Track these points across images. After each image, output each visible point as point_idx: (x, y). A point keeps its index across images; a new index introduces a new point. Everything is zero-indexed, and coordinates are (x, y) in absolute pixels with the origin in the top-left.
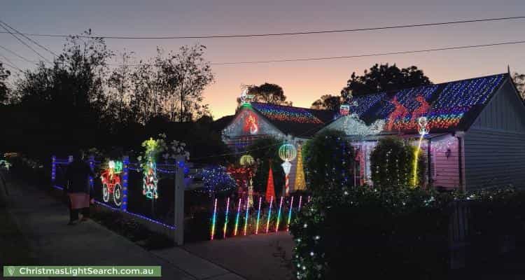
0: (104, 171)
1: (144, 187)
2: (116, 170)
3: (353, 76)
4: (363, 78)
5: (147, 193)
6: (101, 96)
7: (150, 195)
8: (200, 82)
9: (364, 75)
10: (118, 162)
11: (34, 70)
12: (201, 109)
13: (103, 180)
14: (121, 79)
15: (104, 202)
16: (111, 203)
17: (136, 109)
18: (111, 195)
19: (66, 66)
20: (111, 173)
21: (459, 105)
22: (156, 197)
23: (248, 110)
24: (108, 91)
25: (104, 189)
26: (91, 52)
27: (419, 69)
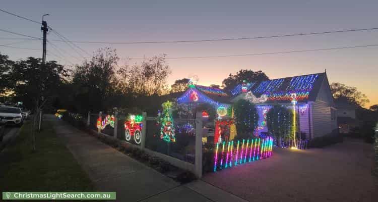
0: (127, 121)
1: (162, 133)
2: (136, 121)
3: (230, 75)
4: (235, 76)
5: (165, 137)
6: (115, 79)
7: (167, 138)
8: (164, 74)
9: (236, 74)
10: (138, 116)
11: (81, 64)
12: (165, 88)
13: (126, 127)
14: (124, 72)
15: (127, 141)
16: (132, 141)
17: (132, 87)
18: (132, 137)
19: (97, 63)
20: (132, 122)
21: (303, 88)
22: (174, 141)
23: (193, 89)
24: (119, 76)
25: (126, 133)
26: (109, 56)
27: (263, 72)
